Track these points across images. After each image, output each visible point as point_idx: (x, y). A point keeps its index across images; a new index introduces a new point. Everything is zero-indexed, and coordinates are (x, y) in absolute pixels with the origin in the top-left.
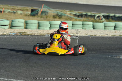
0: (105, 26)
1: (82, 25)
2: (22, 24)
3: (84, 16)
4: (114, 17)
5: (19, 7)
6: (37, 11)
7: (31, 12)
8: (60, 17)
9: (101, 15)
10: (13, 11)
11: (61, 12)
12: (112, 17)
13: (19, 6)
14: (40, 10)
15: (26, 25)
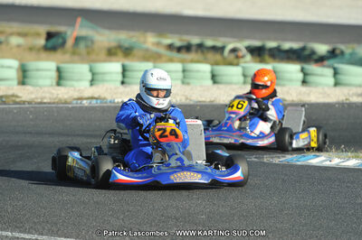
0: (245, 76)
3: (194, 48)
4: (277, 52)
5: (16, 27)
7: (47, 40)
9: (242, 45)
11: (132, 37)
12: (271, 50)
13: (15, 24)
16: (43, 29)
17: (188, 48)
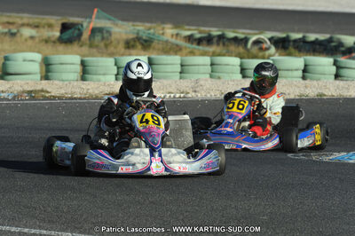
1: (210, 67)
2: (36, 68)
3: (215, 40)
4: (301, 43)
5: (27, 18)
6: (79, 30)
7: (62, 32)
8: (145, 44)
9: (265, 36)
10: (10, 30)
11: (150, 29)
12: (295, 41)
13: (25, 15)
14: (87, 27)
15: (47, 70)
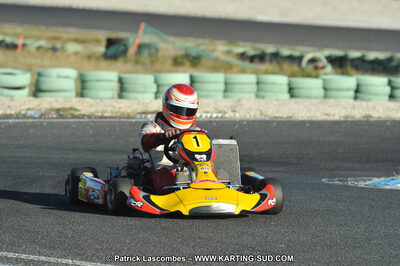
0: (325, 89)
3: (268, 58)
4: (360, 63)
5: (73, 32)
7: (107, 47)
9: (321, 55)
10: (53, 46)
13: (72, 29)
14: (134, 42)
16: (103, 35)
17: (261, 57)
